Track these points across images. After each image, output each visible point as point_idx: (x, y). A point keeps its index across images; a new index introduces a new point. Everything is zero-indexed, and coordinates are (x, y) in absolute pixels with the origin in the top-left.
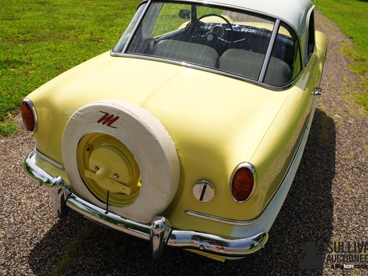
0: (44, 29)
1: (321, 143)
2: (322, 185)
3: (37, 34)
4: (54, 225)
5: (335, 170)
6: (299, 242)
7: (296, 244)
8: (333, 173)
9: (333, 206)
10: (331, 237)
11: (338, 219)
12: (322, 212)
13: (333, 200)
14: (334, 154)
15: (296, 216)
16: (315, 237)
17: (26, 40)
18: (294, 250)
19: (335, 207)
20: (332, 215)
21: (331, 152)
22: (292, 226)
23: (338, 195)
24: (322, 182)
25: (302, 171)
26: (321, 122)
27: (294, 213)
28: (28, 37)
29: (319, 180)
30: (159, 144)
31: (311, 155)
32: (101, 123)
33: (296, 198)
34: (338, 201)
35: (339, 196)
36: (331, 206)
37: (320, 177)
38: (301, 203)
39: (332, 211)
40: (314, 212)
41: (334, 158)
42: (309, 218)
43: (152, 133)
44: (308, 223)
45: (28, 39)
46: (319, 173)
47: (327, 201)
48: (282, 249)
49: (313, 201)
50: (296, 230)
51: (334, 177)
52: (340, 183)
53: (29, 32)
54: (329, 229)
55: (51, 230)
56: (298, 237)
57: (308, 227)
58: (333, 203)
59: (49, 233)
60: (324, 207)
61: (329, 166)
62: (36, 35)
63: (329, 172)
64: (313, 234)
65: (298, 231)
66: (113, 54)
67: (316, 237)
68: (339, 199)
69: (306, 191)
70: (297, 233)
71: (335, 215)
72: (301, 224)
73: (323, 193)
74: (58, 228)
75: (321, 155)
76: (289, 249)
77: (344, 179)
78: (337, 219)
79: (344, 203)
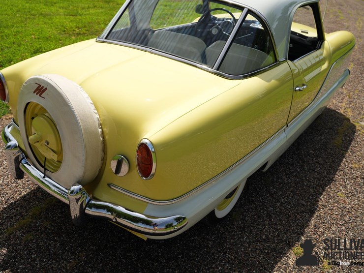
0: (100, 24)
1: (331, 149)
2: (311, 190)
3: (92, 29)
4: (32, 191)
5: (334, 177)
6: (257, 241)
7: (253, 242)
8: (331, 180)
9: (314, 213)
10: (297, 243)
11: (314, 226)
12: (298, 217)
13: (317, 206)
14: (341, 161)
15: (267, 216)
16: (277, 240)
17: (80, 34)
18: (249, 248)
19: (317, 214)
20: (310, 221)
21: (337, 158)
22: (257, 225)
23: (326, 202)
24: (313, 188)
25: (295, 174)
26: (340, 128)
27: (265, 212)
28: (83, 30)
29: (311, 185)
30: (75, 115)
31: (313, 160)
32: (36, 93)
33: (275, 199)
34: (323, 209)
35: (326, 204)
36: (312, 213)
37: (314, 183)
38: (278, 204)
39: (311, 216)
40: (288, 215)
41: (339, 165)
42: (280, 220)
43: (70, 104)
44: (277, 225)
45: (82, 33)
46: (314, 178)
47: (310, 206)
48: (236, 245)
49: (293, 204)
50: (260, 229)
51: (329, 184)
52: (335, 191)
53: (85, 27)
54: (298, 234)
55: (27, 194)
56: (259, 237)
57: (275, 228)
58: (316, 209)
59: (25, 196)
60: (303, 212)
61: (329, 173)
62: (90, 30)
63: (326, 179)
64: (278, 236)
65: (262, 231)
66: (98, 40)
67: (280, 240)
68: (325, 207)
69: (290, 194)
70: (260, 233)
71: (312, 222)
72: (269, 224)
73: (308, 198)
74: (34, 193)
75: (325, 161)
76: (243, 246)
77: (341, 188)
78: (312, 226)
79: (329, 212)
